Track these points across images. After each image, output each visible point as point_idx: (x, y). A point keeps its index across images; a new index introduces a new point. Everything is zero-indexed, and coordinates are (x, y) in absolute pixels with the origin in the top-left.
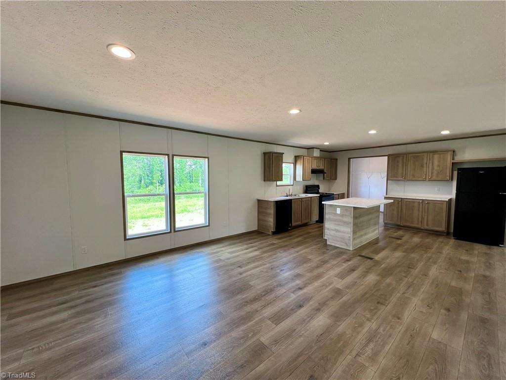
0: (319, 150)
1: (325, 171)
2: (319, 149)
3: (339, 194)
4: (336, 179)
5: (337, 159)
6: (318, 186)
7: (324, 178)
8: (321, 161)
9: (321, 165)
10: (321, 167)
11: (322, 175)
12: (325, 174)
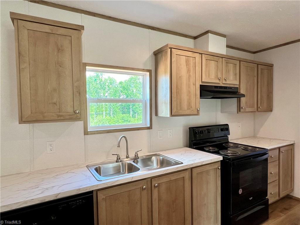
0: (224, 40)
1: (242, 91)
2: (224, 36)
3: (279, 148)
4: (271, 111)
5: (271, 66)
6: (225, 128)
7: (239, 108)
8: (231, 66)
9: (231, 77)
10: (231, 81)
11: (235, 100)
12: (243, 99)
